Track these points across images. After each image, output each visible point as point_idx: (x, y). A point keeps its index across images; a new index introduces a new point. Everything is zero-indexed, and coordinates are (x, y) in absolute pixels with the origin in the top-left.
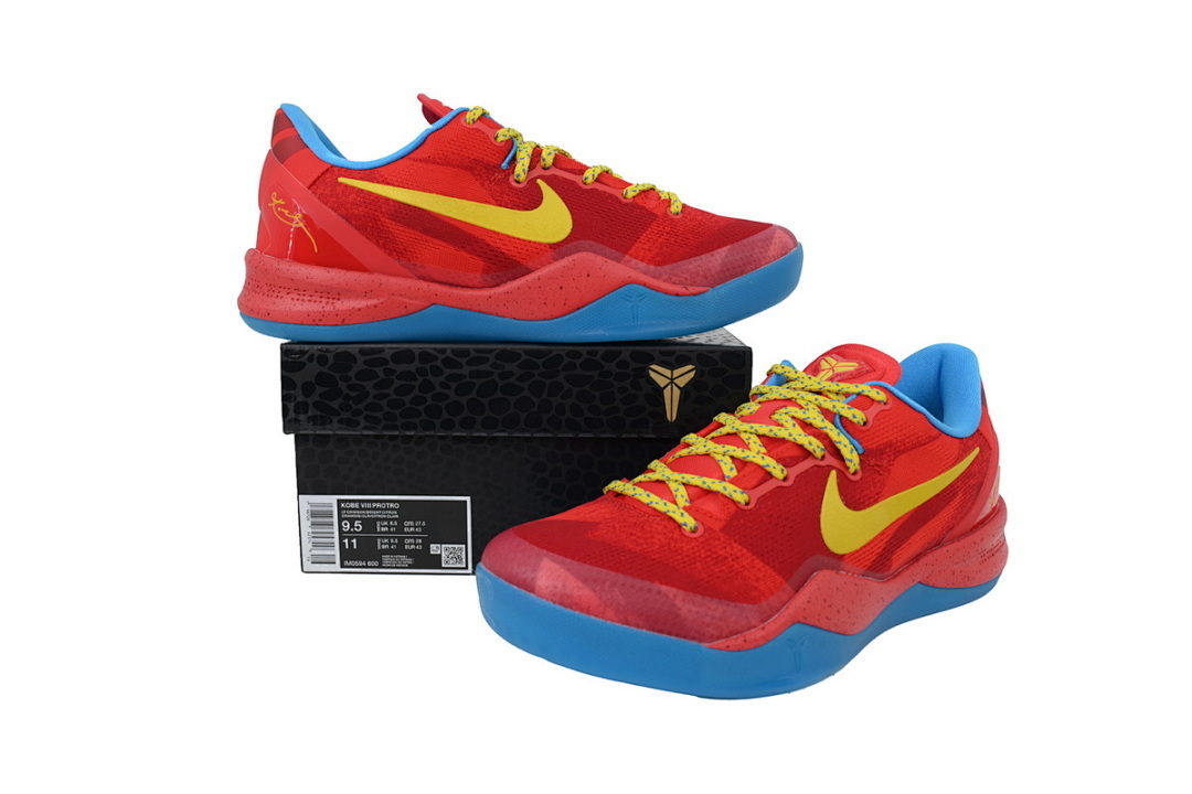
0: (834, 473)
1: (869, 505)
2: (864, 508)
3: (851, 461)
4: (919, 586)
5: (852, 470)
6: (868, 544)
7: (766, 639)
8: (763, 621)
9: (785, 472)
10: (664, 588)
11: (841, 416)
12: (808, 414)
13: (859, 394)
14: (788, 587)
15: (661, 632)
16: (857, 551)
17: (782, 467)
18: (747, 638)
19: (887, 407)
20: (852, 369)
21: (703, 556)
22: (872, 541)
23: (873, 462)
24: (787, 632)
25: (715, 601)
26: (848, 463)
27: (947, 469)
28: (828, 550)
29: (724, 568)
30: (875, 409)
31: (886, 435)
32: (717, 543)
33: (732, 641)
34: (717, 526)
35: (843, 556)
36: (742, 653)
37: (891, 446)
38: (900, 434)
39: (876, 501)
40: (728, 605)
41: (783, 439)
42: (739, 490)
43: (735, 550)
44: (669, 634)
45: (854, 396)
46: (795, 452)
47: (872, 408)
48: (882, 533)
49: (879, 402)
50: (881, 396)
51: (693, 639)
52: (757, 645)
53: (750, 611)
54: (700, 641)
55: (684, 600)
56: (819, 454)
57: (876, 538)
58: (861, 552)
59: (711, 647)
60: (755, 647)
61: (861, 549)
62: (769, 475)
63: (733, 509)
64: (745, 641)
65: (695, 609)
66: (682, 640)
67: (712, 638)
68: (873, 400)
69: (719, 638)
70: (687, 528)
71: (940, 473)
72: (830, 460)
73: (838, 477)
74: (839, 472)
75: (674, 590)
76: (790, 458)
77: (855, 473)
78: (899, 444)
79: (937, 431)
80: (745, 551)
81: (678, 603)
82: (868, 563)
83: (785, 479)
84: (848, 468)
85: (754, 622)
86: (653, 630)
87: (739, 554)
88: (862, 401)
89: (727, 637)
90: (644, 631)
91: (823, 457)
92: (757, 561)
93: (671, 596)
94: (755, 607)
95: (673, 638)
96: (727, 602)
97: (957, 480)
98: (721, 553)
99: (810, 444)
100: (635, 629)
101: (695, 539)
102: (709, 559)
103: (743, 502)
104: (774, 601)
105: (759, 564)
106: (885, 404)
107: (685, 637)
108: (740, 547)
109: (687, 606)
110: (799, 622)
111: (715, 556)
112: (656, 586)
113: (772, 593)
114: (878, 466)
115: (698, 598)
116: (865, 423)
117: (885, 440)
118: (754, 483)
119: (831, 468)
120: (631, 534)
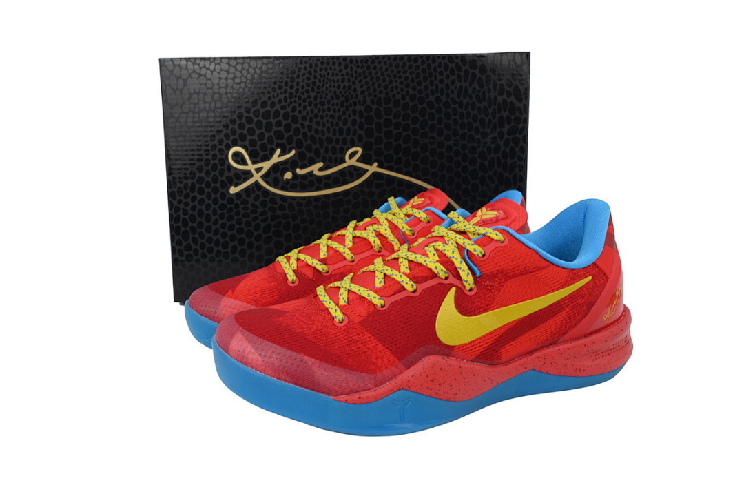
0: (454, 289)
1: (479, 313)
2: (475, 315)
3: (467, 282)
4: (532, 372)
5: (468, 288)
6: (477, 340)
7: (376, 399)
8: (377, 386)
9: (415, 287)
10: (306, 358)
11: (468, 250)
12: (447, 247)
13: (484, 235)
14: (400, 365)
15: (301, 386)
16: (466, 344)
17: (412, 283)
18: (361, 396)
19: (503, 245)
20: (492, 216)
21: (342, 339)
22: (480, 338)
23: (487, 283)
24: (393, 395)
25: (341, 369)
26: (464, 283)
27: (553, 291)
28: (440, 341)
29: (354, 348)
30: (492, 246)
31: (499, 264)
32: (354, 331)
33: (349, 397)
34: (357, 320)
35: (452, 347)
36: (357, 406)
37: (502, 272)
38: (511, 264)
39: (486, 310)
40: (350, 373)
41: (421, 264)
42: (378, 297)
43: (365, 337)
44: (307, 388)
45: (481, 236)
46: (426, 274)
47: (490, 245)
48: (491, 333)
49: (497, 241)
50: (499, 237)
51: (324, 393)
52: (369, 401)
53: (367, 379)
54: (329, 395)
55: (318, 367)
56: (442, 275)
57: (484, 336)
58: (469, 346)
59: (335, 399)
60: (367, 403)
61: (470, 343)
62: (403, 289)
63: (372, 309)
64: (360, 398)
65: (325, 373)
66: (316, 393)
67: (337, 394)
68: (493, 239)
69: (342, 394)
70: (337, 320)
71: (546, 294)
72: (452, 280)
73: (456, 292)
74: (458, 288)
75: (313, 360)
76: (421, 277)
77: (471, 290)
78: (509, 271)
79: (547, 263)
80: (373, 338)
81: (315, 369)
82: (477, 353)
83: (414, 292)
84: (465, 286)
85: (370, 386)
86: (296, 384)
87: (368, 339)
88: (484, 241)
89: (348, 394)
90: (290, 384)
91: (446, 278)
92: (380, 345)
93: (310, 363)
94: (371, 376)
95: (308, 391)
96: (350, 371)
97: (565, 299)
98: (354, 338)
99: (436, 268)
100: (284, 382)
101: (340, 327)
102: (345, 341)
103: (379, 305)
104: (387, 373)
105: (380, 347)
106: (502, 242)
107: (318, 391)
108: (369, 335)
109: (321, 371)
110: (403, 389)
111: (349, 340)
112: (301, 356)
113: (386, 368)
114: (490, 286)
115: (329, 366)
116: (484, 256)
117: (498, 268)
118: (391, 292)
119: (452, 285)
120: (302, 321)
